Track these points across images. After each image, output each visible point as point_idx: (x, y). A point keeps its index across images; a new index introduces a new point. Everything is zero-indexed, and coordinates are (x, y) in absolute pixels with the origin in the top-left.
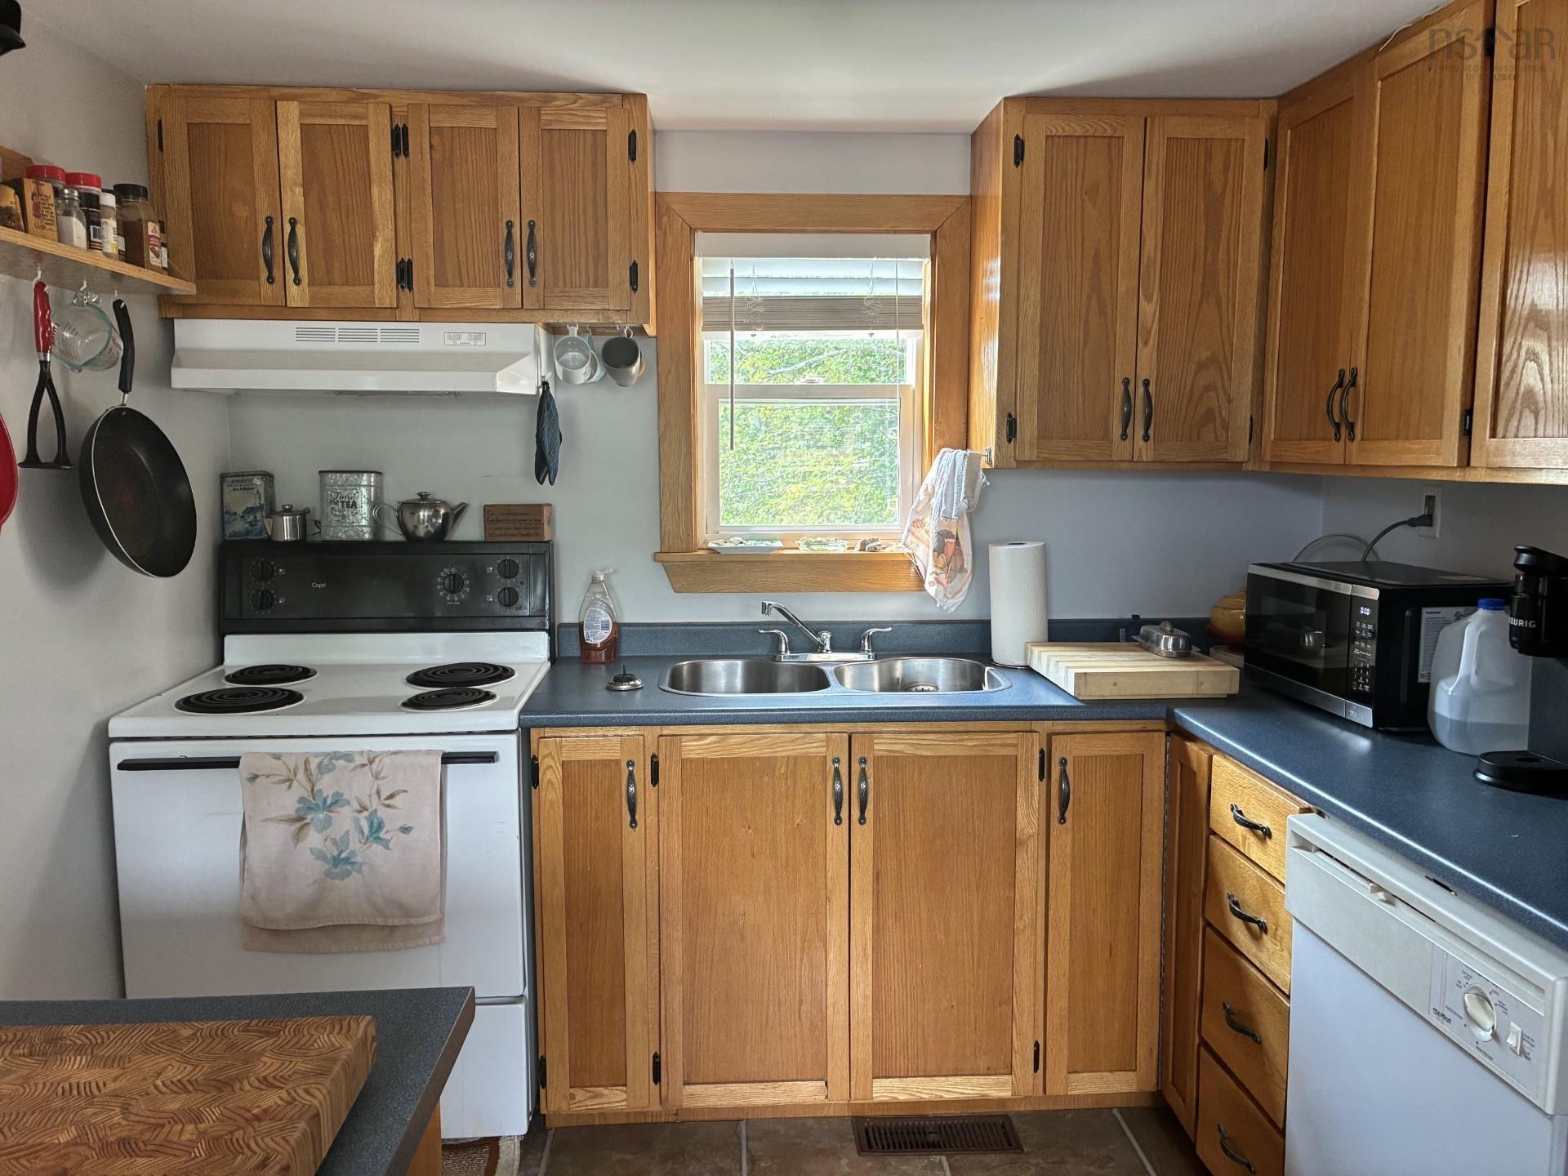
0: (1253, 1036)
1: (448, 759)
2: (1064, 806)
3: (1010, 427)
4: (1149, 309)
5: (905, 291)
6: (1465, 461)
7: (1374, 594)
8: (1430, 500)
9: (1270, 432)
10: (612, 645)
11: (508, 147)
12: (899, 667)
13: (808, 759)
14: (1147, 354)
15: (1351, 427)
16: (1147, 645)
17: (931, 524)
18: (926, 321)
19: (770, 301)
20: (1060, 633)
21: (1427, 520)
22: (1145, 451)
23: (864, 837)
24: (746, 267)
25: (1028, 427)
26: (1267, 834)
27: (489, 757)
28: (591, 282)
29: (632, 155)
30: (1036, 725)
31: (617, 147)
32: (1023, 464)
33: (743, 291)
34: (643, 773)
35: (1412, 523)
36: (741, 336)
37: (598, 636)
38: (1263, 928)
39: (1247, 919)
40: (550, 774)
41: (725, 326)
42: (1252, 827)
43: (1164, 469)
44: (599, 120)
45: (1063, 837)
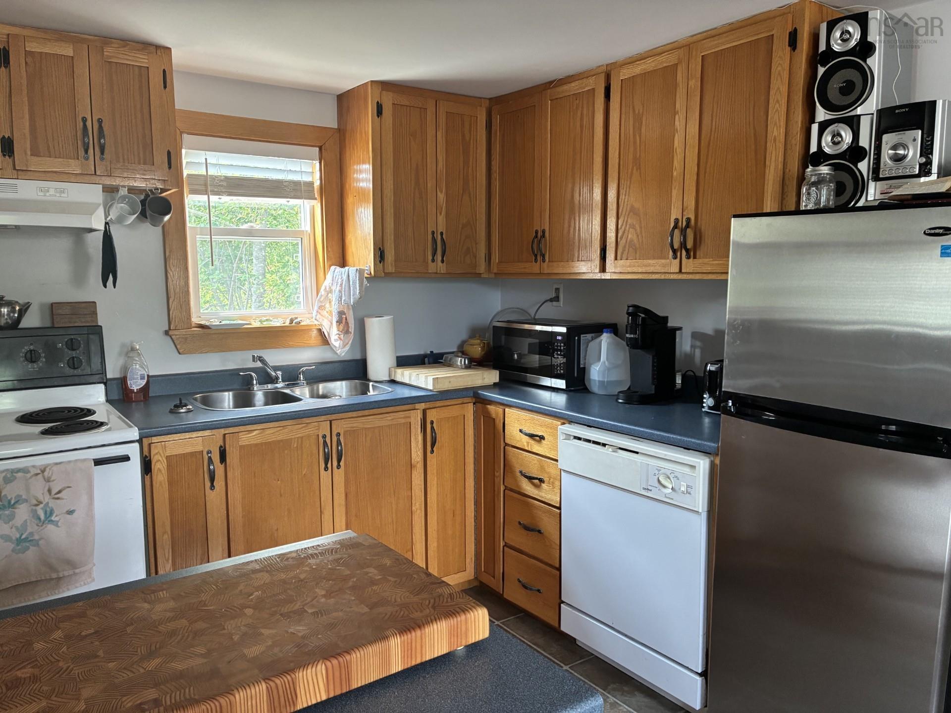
0: (539, 532)
1: (99, 462)
2: (433, 445)
3: (380, 255)
4: (442, 196)
5: (307, 178)
6: (603, 269)
7: (563, 330)
8: (557, 290)
9: (496, 258)
10: (145, 390)
11: (82, 69)
12: (322, 388)
13: (309, 436)
14: (441, 219)
15: (543, 256)
16: (449, 365)
17: (334, 308)
18: (317, 195)
19: (227, 178)
20: (403, 362)
21: (557, 299)
22: (442, 268)
23: (339, 475)
24: (213, 158)
25: (390, 256)
26: (542, 438)
27: (126, 458)
28: (142, 161)
29: (165, 87)
30: (417, 406)
31: (156, 79)
32: (387, 275)
33: (212, 172)
34: (216, 458)
35: (551, 300)
36: (214, 199)
37: (136, 384)
38: (541, 481)
39: (530, 478)
40: (159, 465)
41: (205, 192)
42: (532, 436)
43: (451, 277)
44: (142, 60)
45: (432, 459)
